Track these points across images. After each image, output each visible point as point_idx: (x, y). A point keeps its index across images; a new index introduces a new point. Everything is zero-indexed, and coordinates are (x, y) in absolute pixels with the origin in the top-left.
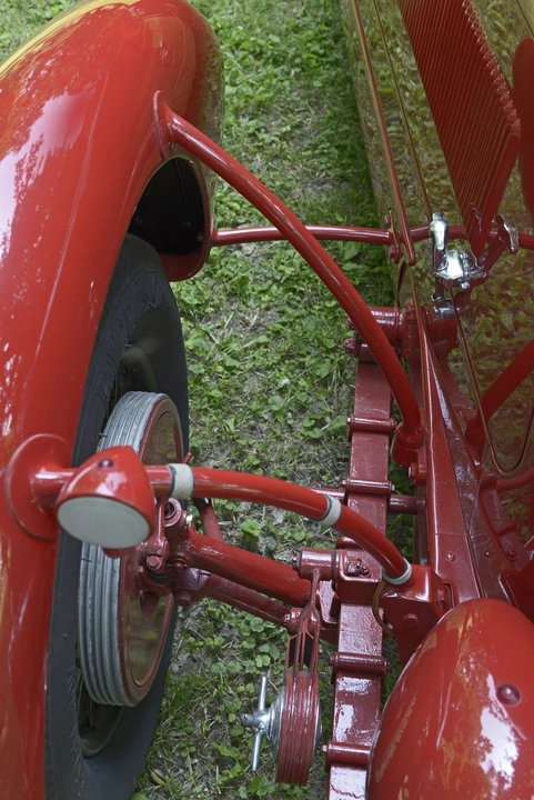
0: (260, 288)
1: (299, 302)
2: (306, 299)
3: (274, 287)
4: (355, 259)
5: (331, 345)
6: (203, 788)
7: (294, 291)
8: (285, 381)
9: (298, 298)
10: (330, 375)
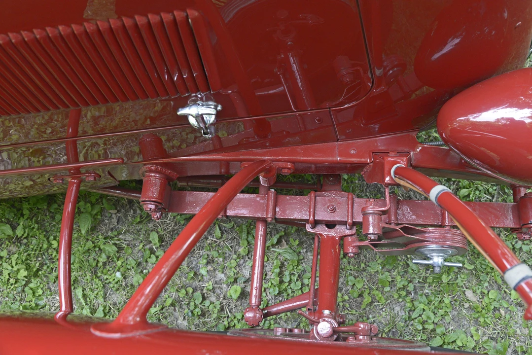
0: (31, 296)
1: (48, 267)
2: (47, 262)
3: (31, 285)
4: (14, 228)
5: (90, 244)
6: (383, 311)
7: (38, 270)
8: (118, 275)
9: (45, 268)
10: (115, 244)
